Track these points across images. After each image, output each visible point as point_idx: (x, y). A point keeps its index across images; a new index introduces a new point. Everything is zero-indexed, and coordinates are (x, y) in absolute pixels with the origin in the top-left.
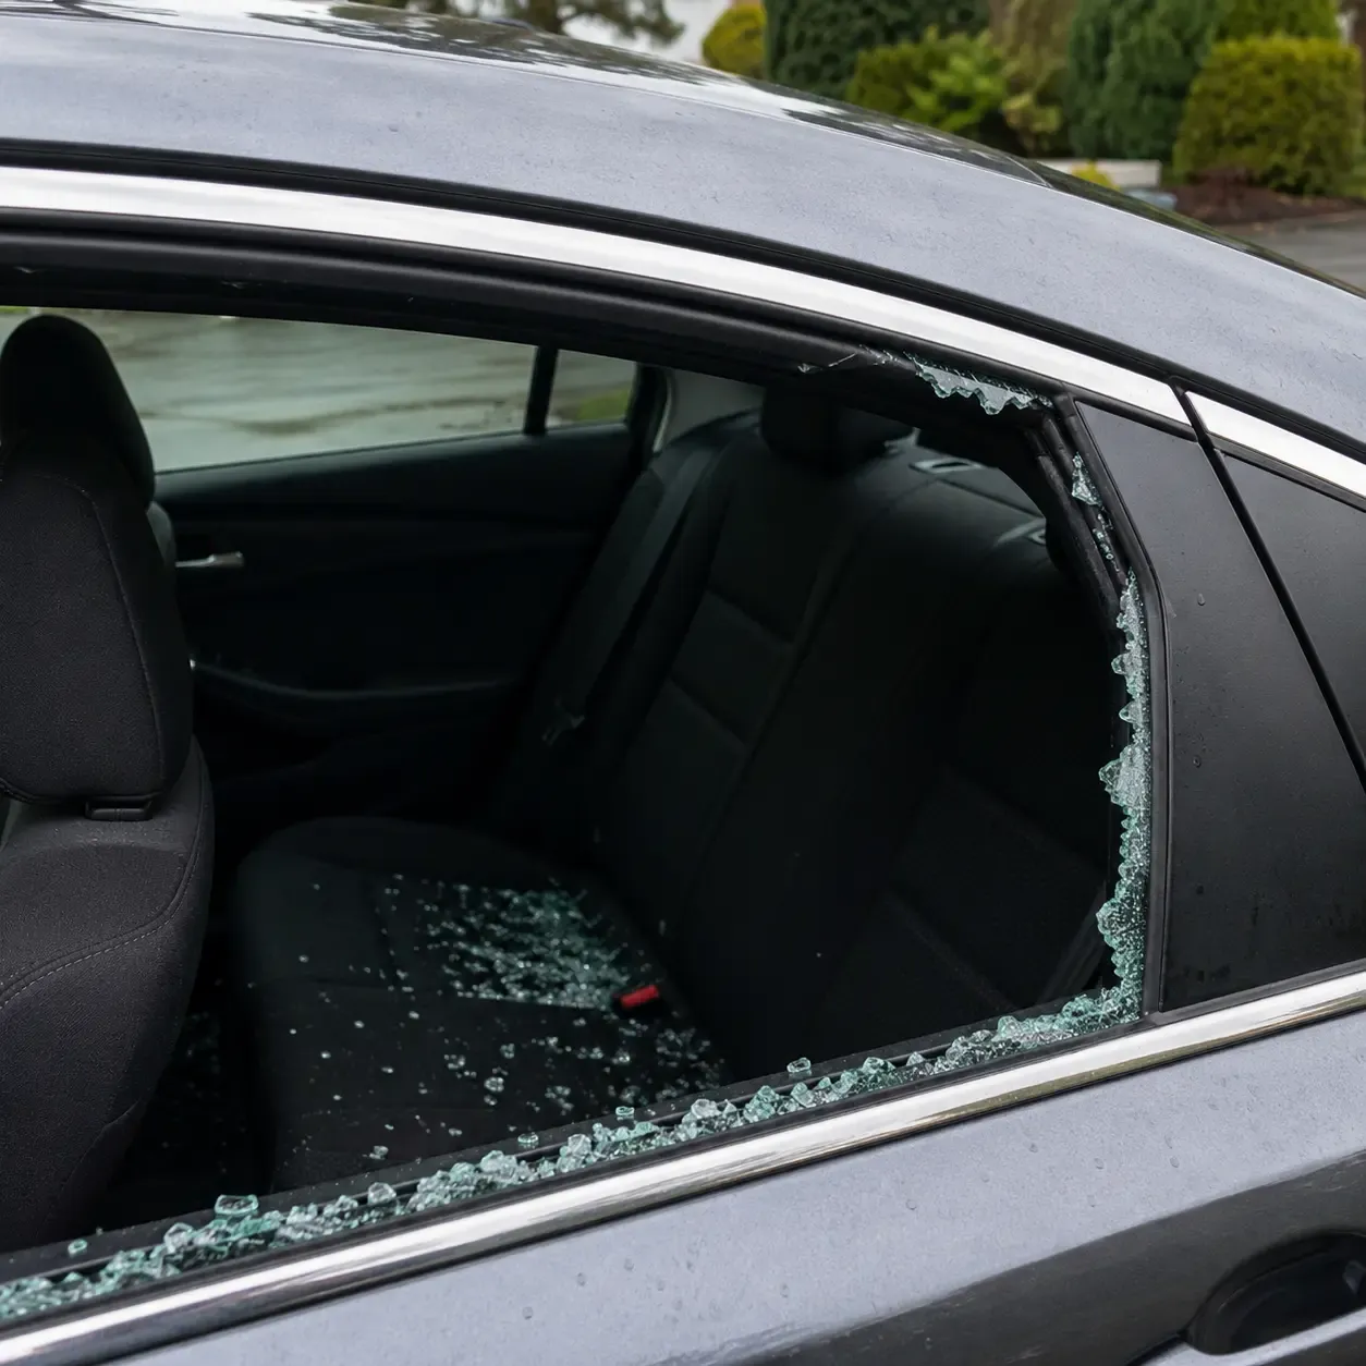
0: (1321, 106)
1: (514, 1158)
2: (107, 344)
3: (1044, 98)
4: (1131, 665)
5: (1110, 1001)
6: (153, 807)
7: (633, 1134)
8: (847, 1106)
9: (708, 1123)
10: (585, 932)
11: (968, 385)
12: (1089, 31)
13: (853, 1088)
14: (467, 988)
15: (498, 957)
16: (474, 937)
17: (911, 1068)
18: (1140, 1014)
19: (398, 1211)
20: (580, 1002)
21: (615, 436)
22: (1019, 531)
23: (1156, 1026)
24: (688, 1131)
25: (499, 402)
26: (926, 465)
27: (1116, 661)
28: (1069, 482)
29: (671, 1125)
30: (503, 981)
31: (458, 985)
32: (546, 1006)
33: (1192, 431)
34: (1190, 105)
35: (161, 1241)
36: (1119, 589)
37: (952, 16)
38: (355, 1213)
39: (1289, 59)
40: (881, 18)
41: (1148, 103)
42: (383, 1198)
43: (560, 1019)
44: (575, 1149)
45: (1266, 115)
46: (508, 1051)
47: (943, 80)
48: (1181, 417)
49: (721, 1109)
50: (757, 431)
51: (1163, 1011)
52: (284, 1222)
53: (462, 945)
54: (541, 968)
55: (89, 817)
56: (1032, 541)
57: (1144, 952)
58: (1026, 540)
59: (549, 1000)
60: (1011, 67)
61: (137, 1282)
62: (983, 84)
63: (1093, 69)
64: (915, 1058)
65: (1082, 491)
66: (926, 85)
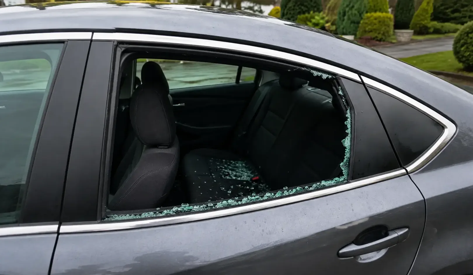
0: (385, 25)
1: (234, 201)
2: (161, 67)
3: (333, 24)
4: (348, 123)
5: (342, 178)
6: (169, 146)
7: (255, 198)
8: (294, 195)
9: (269, 197)
10: (246, 168)
11: (320, 74)
12: (342, 12)
13: (295, 192)
14: (225, 177)
15: (230, 172)
16: (226, 168)
17: (306, 189)
18: (347, 180)
19: (214, 208)
20: (245, 179)
21: (252, 84)
22: (327, 101)
23: (350, 183)
24: (265, 198)
25: (231, 78)
26: (310, 89)
27: (346, 122)
28: (338, 91)
29: (262, 197)
30: (231, 176)
31: (223, 176)
32: (238, 180)
33: (362, 82)
34: (360, 25)
35: (172, 209)
36: (347, 110)
37: (316, 9)
38: (206, 207)
39: (380, 17)
40: (302, 10)
41: (352, 25)
42: (211, 205)
43: (241, 182)
44: (245, 200)
45: (375, 27)
46: (232, 187)
47: (313, 21)
48: (359, 80)
49: (271, 194)
50: (278, 83)
51: (352, 180)
52: (193, 208)
53: (224, 170)
54: (238, 173)
55: (158, 148)
56: (329, 102)
57: (349, 171)
58: (328, 102)
59: (239, 179)
60: (327, 18)
61: (168, 214)
62: (321, 21)
63: (342, 19)
64: (306, 187)
65: (340, 93)
66: (310, 21)
